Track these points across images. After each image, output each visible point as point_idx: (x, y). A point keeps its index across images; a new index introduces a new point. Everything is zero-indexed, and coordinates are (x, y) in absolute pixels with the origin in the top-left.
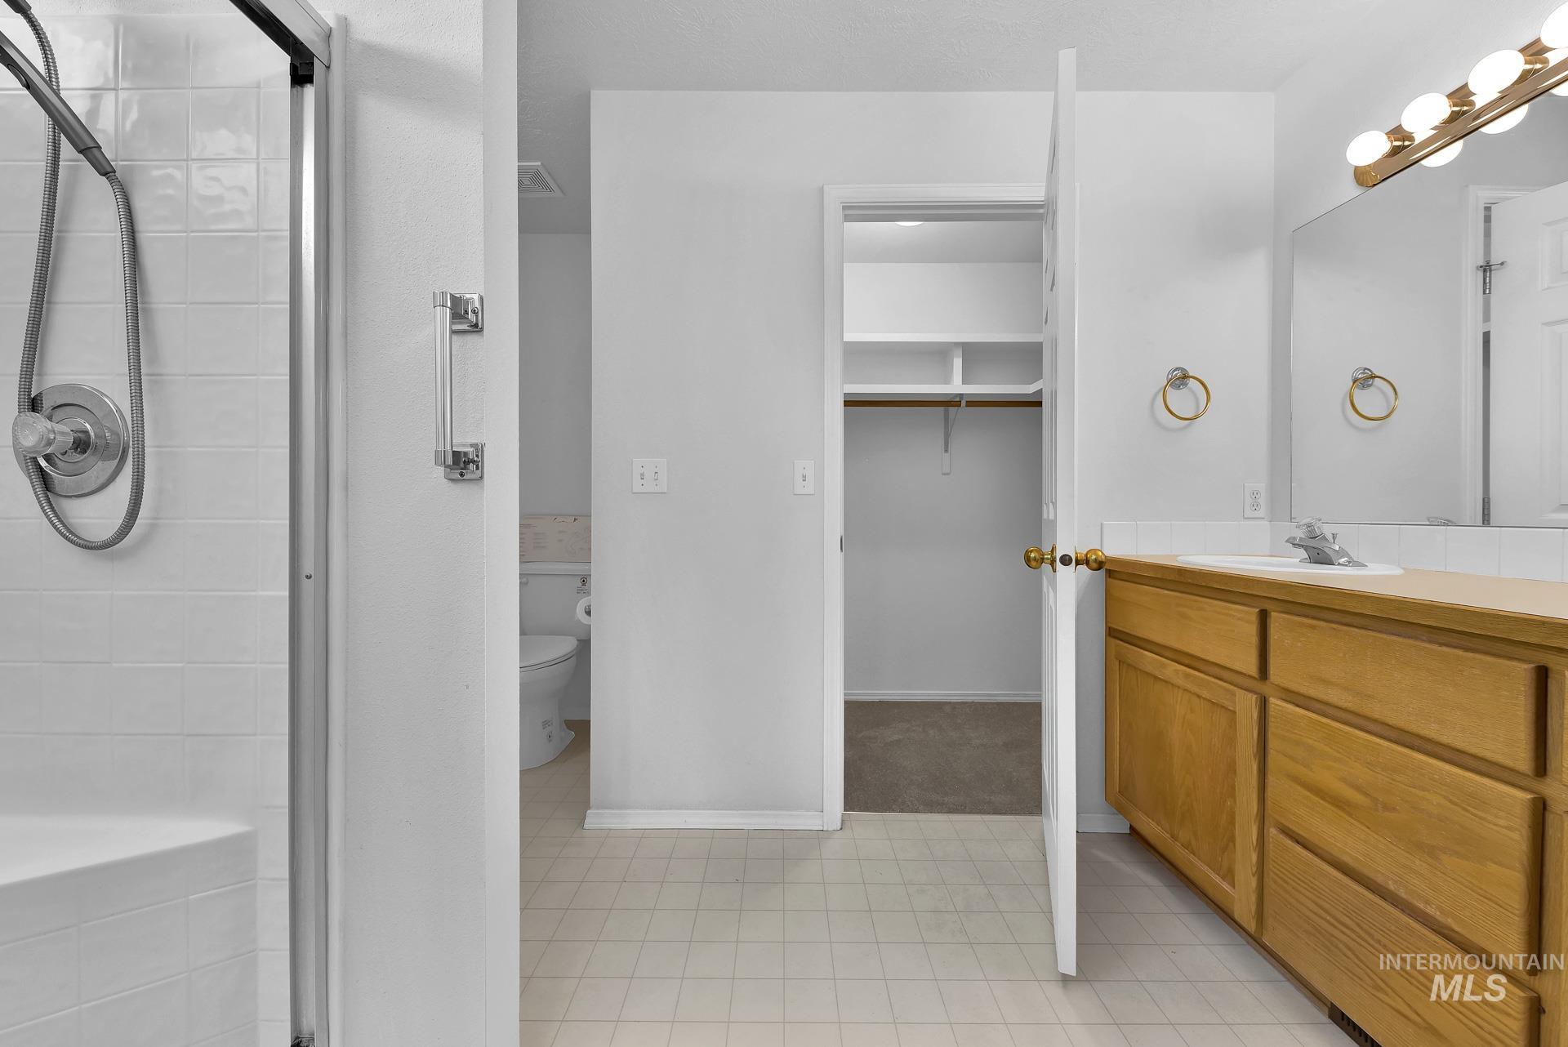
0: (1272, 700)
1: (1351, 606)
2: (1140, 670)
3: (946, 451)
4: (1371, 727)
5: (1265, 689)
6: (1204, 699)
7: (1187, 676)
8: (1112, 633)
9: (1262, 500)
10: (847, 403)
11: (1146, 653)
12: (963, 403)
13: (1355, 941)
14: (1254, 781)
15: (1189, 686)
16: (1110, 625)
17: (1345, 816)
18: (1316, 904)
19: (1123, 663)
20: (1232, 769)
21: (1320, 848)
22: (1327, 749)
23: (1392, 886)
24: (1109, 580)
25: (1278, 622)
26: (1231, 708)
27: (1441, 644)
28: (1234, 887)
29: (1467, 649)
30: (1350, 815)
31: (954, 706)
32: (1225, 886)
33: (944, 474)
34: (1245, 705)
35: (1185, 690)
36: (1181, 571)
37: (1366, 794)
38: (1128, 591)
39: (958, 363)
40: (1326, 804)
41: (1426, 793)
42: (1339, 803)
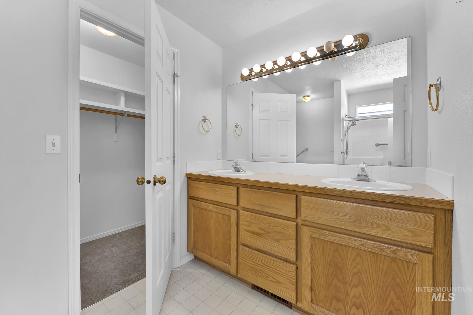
0: (241, 211)
1: (260, 185)
2: (200, 208)
3: (116, 132)
4: (264, 213)
5: (238, 208)
6: (222, 214)
7: (216, 208)
8: (190, 198)
9: (221, 155)
10: (81, 108)
11: (203, 203)
12: (126, 115)
13: (262, 268)
14: (236, 234)
15: (217, 211)
16: (189, 195)
17: (259, 237)
18: (252, 262)
19: (194, 206)
20: (229, 232)
21: (253, 247)
22: (255, 221)
23: (270, 251)
24: (189, 181)
25: (242, 190)
26: (229, 215)
27: (279, 192)
28: (230, 265)
29: (284, 193)
30: (260, 237)
31: (120, 234)
32: (228, 265)
33: (115, 142)
34: (233, 214)
35: (215, 212)
36: (214, 177)
37: (264, 231)
38: (195, 184)
39: (123, 99)
40: (255, 235)
41: (277, 227)
42: (258, 234)
